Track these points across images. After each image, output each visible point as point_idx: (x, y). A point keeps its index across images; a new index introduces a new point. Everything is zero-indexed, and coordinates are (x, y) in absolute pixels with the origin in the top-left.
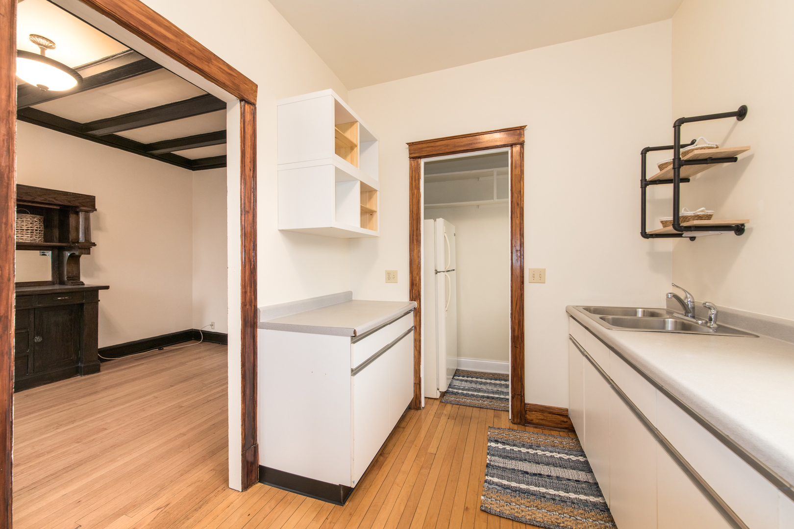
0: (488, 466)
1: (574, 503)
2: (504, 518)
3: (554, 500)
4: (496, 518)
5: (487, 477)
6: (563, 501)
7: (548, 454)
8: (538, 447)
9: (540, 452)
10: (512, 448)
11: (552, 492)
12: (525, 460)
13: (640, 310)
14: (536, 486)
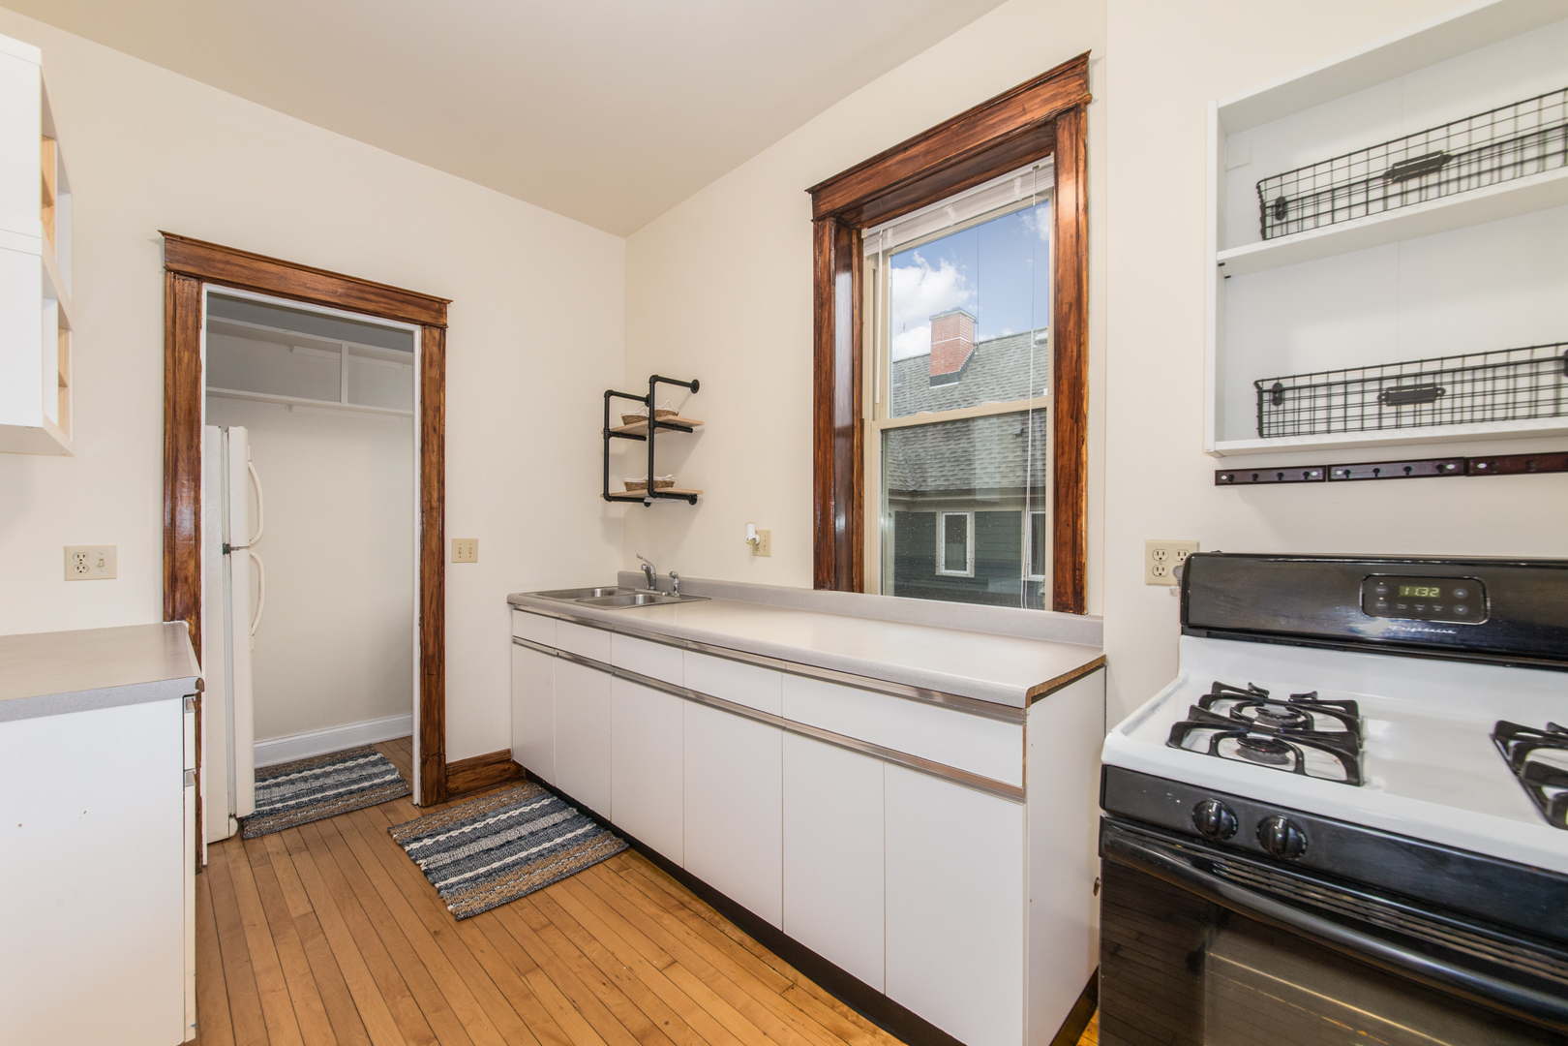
0: (426, 873)
1: (565, 845)
2: (496, 907)
3: (542, 855)
4: (486, 916)
5: (437, 885)
6: (553, 851)
7: (503, 817)
8: (485, 816)
9: (491, 821)
10: (447, 835)
11: (534, 850)
12: (479, 838)
13: (598, 590)
14: (512, 855)
